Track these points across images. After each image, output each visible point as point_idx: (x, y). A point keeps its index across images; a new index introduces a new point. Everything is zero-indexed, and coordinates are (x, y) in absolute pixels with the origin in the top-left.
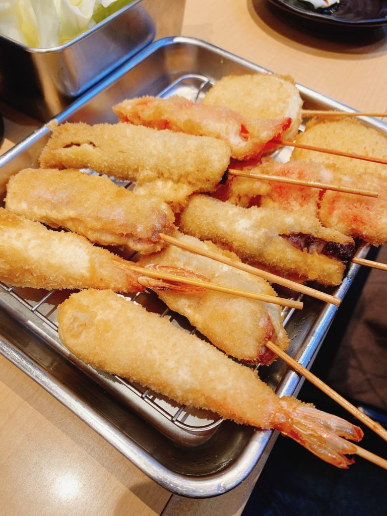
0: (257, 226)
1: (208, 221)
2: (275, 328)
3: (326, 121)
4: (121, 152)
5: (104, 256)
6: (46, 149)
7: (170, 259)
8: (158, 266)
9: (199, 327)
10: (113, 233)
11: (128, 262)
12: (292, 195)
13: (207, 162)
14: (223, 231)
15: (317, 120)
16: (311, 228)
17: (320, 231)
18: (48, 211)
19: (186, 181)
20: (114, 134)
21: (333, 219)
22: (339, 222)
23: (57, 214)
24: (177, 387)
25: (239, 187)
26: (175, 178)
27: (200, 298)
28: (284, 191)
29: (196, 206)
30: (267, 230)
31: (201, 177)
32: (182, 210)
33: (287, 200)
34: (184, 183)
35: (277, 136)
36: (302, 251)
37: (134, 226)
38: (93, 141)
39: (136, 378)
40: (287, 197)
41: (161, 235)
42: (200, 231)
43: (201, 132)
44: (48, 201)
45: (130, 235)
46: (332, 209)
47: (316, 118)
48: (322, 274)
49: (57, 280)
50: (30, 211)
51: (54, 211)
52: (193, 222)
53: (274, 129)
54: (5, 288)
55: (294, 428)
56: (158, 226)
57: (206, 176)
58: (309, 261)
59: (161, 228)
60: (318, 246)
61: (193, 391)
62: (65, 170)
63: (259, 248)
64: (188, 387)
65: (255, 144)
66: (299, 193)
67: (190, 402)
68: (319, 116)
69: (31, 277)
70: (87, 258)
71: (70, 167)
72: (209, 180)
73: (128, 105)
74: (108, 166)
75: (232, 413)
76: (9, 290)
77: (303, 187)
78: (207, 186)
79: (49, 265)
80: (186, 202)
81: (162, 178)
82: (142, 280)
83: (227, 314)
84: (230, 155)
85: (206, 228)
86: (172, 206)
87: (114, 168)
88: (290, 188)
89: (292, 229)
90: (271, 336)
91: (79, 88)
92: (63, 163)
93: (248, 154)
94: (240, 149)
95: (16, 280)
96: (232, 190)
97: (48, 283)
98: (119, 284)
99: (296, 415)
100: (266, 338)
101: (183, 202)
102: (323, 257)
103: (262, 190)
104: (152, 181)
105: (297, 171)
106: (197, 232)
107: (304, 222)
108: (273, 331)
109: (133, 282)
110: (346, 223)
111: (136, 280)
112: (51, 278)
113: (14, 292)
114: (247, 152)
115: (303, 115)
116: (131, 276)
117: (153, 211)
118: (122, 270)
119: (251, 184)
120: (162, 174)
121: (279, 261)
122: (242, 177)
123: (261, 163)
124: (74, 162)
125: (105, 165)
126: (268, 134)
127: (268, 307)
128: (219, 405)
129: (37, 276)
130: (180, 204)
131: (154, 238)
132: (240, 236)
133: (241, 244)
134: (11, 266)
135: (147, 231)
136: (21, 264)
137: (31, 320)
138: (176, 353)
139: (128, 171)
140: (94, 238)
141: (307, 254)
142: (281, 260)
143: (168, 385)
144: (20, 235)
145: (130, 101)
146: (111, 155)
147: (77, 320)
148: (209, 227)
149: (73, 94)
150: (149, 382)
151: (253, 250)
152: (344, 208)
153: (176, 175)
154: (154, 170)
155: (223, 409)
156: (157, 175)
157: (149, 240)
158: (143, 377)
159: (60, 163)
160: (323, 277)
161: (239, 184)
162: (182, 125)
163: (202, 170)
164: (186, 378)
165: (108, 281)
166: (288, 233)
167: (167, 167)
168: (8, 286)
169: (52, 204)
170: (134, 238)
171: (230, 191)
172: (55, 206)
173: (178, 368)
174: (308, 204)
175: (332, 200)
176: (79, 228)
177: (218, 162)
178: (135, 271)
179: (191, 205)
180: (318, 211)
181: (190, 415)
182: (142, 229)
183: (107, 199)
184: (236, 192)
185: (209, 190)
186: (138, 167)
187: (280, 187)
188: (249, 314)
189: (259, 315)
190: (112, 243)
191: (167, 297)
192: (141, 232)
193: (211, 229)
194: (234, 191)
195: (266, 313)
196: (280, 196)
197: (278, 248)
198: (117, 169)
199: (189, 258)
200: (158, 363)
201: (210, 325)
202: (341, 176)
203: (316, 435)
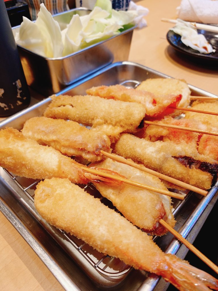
0: (159, 151)
1: (130, 147)
2: (166, 212)
3: (204, 102)
4: (86, 109)
5: (67, 160)
6: (48, 108)
7: (106, 166)
8: (97, 168)
9: (118, 207)
10: (74, 148)
11: (80, 164)
12: (181, 137)
13: (131, 114)
14: (139, 154)
15: (199, 102)
16: (192, 153)
17: (197, 156)
18: (42, 136)
19: (119, 125)
20: (83, 100)
21: (206, 151)
22: (210, 153)
23: (46, 138)
24: (98, 238)
25: (150, 131)
26: (114, 123)
27: (121, 190)
28: (177, 134)
29: (124, 139)
30: (164, 153)
31: (127, 123)
32: (117, 141)
33: (178, 140)
34: (118, 126)
35: (173, 103)
36: (186, 167)
37: (86, 145)
38: (73, 104)
39: (74, 231)
40: (179, 138)
41: (101, 151)
42: (125, 154)
43: (130, 100)
44: (43, 131)
45: (84, 149)
46: (205, 146)
47: (198, 100)
48: (198, 182)
49: (39, 172)
50: (33, 136)
51: (45, 137)
52: (122, 148)
53: (171, 99)
54: (12, 177)
55: (173, 275)
56: (100, 146)
57: (131, 122)
58: (190, 173)
59: (101, 147)
60: (196, 165)
61: (107, 242)
62: (56, 119)
63: (160, 164)
64: (105, 239)
65: (160, 107)
66: (186, 135)
67: (106, 250)
68: (200, 99)
69: (25, 169)
70: (58, 160)
71: (59, 118)
72: (132, 125)
73: (94, 89)
74: (78, 117)
75: (131, 259)
76: (14, 178)
77: (188, 132)
78: (131, 128)
79: (36, 163)
80: (118, 136)
81: (106, 124)
82: (87, 175)
83: (135, 198)
84: (145, 112)
85: (129, 152)
86: (110, 139)
87: (81, 118)
88: (180, 132)
89: (180, 154)
90: (163, 216)
91: (70, 82)
92: (56, 116)
93: (156, 113)
94: (151, 110)
95: (17, 171)
96: (146, 133)
97: (34, 174)
98: (73, 177)
99: (175, 266)
100: (160, 216)
101: (117, 136)
102: (199, 171)
103: (163, 133)
104: (101, 125)
105: (184, 123)
106: (123, 154)
107: (187, 150)
108: (165, 214)
109: (81, 176)
110: (214, 154)
111: (83, 174)
112: (36, 171)
113: (16, 180)
114: (155, 112)
115: (191, 99)
116: (80, 172)
117: (98, 138)
118: (76, 168)
119: (157, 129)
120: (107, 122)
121: (171, 172)
122: (152, 126)
123: (164, 118)
124: (61, 115)
125: (77, 117)
126: (167, 102)
127: (163, 198)
128: (123, 252)
129: (29, 169)
130: (115, 138)
131: (97, 152)
132: (148, 157)
133: (149, 161)
134: (15, 161)
135: (93, 147)
136: (21, 160)
137: (23, 198)
138: (100, 217)
139: (89, 120)
140: (64, 151)
141: (190, 169)
142: (173, 172)
143: (92, 236)
144: (23, 145)
145: (96, 88)
146: (81, 111)
147: (45, 192)
148: (131, 151)
149: (67, 84)
150: (81, 234)
151: (156, 165)
152: (213, 145)
153: (114, 122)
154: (102, 119)
155: (126, 256)
156: (104, 122)
157: (94, 153)
158: (78, 230)
159: (54, 116)
160: (199, 183)
161: (150, 129)
162: (120, 97)
163: (129, 118)
164: (104, 232)
165: (67, 173)
166: (177, 155)
167: (110, 117)
168: (13, 176)
169: (45, 133)
170: (86, 151)
171: (145, 133)
172: (46, 134)
173: (99, 226)
174: (191, 142)
175: (206, 140)
176: (57, 146)
177: (138, 115)
178: (83, 170)
179: (121, 139)
180: (197, 147)
181: (108, 267)
182: (91, 146)
183: (75, 131)
184: (148, 134)
185: (132, 131)
186: (94, 118)
187: (174, 132)
188: (149, 200)
189: (156, 202)
190: (74, 154)
191: (101, 188)
192: (90, 148)
193: (132, 153)
194: (147, 133)
195: (161, 202)
196: (174, 137)
197: (171, 164)
198: (83, 119)
199: (117, 167)
200: (87, 222)
201: (125, 205)
202: (212, 127)
203: (188, 282)
